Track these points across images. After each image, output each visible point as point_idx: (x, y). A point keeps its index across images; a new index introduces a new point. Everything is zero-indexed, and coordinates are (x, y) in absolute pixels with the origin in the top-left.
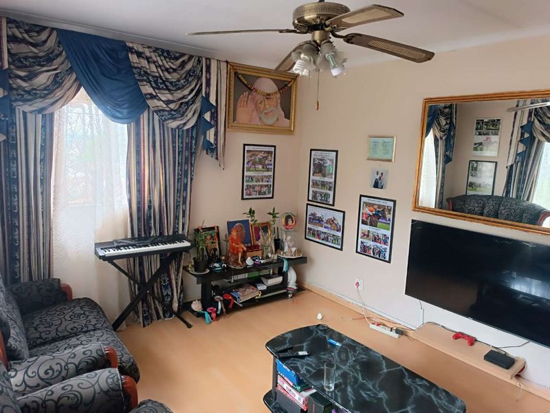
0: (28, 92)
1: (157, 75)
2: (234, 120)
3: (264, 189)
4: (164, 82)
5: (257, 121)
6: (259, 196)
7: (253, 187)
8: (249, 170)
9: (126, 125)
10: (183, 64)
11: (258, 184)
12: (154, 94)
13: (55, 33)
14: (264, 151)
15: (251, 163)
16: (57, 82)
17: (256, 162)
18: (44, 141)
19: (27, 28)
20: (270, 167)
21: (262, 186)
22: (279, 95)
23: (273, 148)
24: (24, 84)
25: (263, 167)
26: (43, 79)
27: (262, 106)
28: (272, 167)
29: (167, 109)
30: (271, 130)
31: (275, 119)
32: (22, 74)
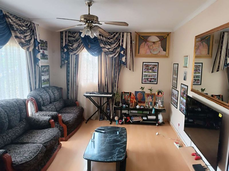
0: (72, 50)
1: (105, 40)
2: (139, 53)
3: (152, 80)
4: (107, 43)
5: (149, 53)
6: (150, 83)
7: (148, 79)
8: (145, 72)
9: (97, 57)
10: (115, 35)
11: (149, 78)
12: (104, 46)
13: (78, 33)
14: (153, 65)
15: (146, 69)
16: (79, 46)
17: (149, 69)
18: (76, 62)
19: (72, 33)
20: (156, 71)
21: (151, 79)
22: (160, 42)
23: (157, 64)
24: (71, 47)
25: (152, 71)
26: (75, 46)
27: (151, 47)
28: (157, 71)
29: (108, 51)
30: (156, 56)
31: (158, 52)
32: (70, 45)
